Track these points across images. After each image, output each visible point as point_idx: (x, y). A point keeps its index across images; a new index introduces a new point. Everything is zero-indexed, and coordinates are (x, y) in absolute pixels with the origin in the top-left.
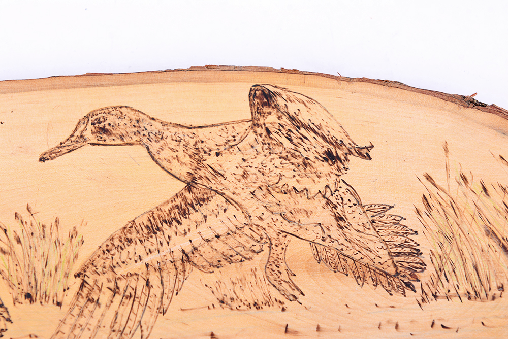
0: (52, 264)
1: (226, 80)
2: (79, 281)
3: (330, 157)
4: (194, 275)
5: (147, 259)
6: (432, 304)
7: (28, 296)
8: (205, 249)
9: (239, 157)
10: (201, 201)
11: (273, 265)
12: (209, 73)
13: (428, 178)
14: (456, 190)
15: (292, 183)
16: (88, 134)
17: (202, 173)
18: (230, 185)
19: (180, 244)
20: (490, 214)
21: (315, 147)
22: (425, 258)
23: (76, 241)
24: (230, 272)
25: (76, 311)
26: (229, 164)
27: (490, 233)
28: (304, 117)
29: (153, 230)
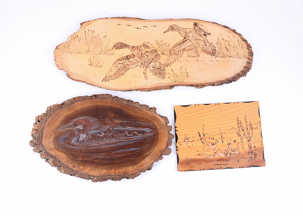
0: (166, 49)
1: (190, 21)
2: (169, 52)
3: (205, 35)
4: (185, 52)
5: (179, 49)
6: (217, 58)
7: (163, 54)
8: (187, 48)
9: (192, 34)
10: (186, 41)
11: (196, 51)
12: (188, 20)
13: (218, 39)
14: (222, 41)
15: (199, 39)
16: (170, 29)
17: (186, 36)
18: (190, 38)
19: (183, 47)
20: (226, 45)
21: (203, 33)
22: (217, 51)
23: (169, 46)
24: (190, 52)
25: (169, 56)
26: (190, 35)
27: (226, 48)
28: (201, 28)
29: (180, 45)
